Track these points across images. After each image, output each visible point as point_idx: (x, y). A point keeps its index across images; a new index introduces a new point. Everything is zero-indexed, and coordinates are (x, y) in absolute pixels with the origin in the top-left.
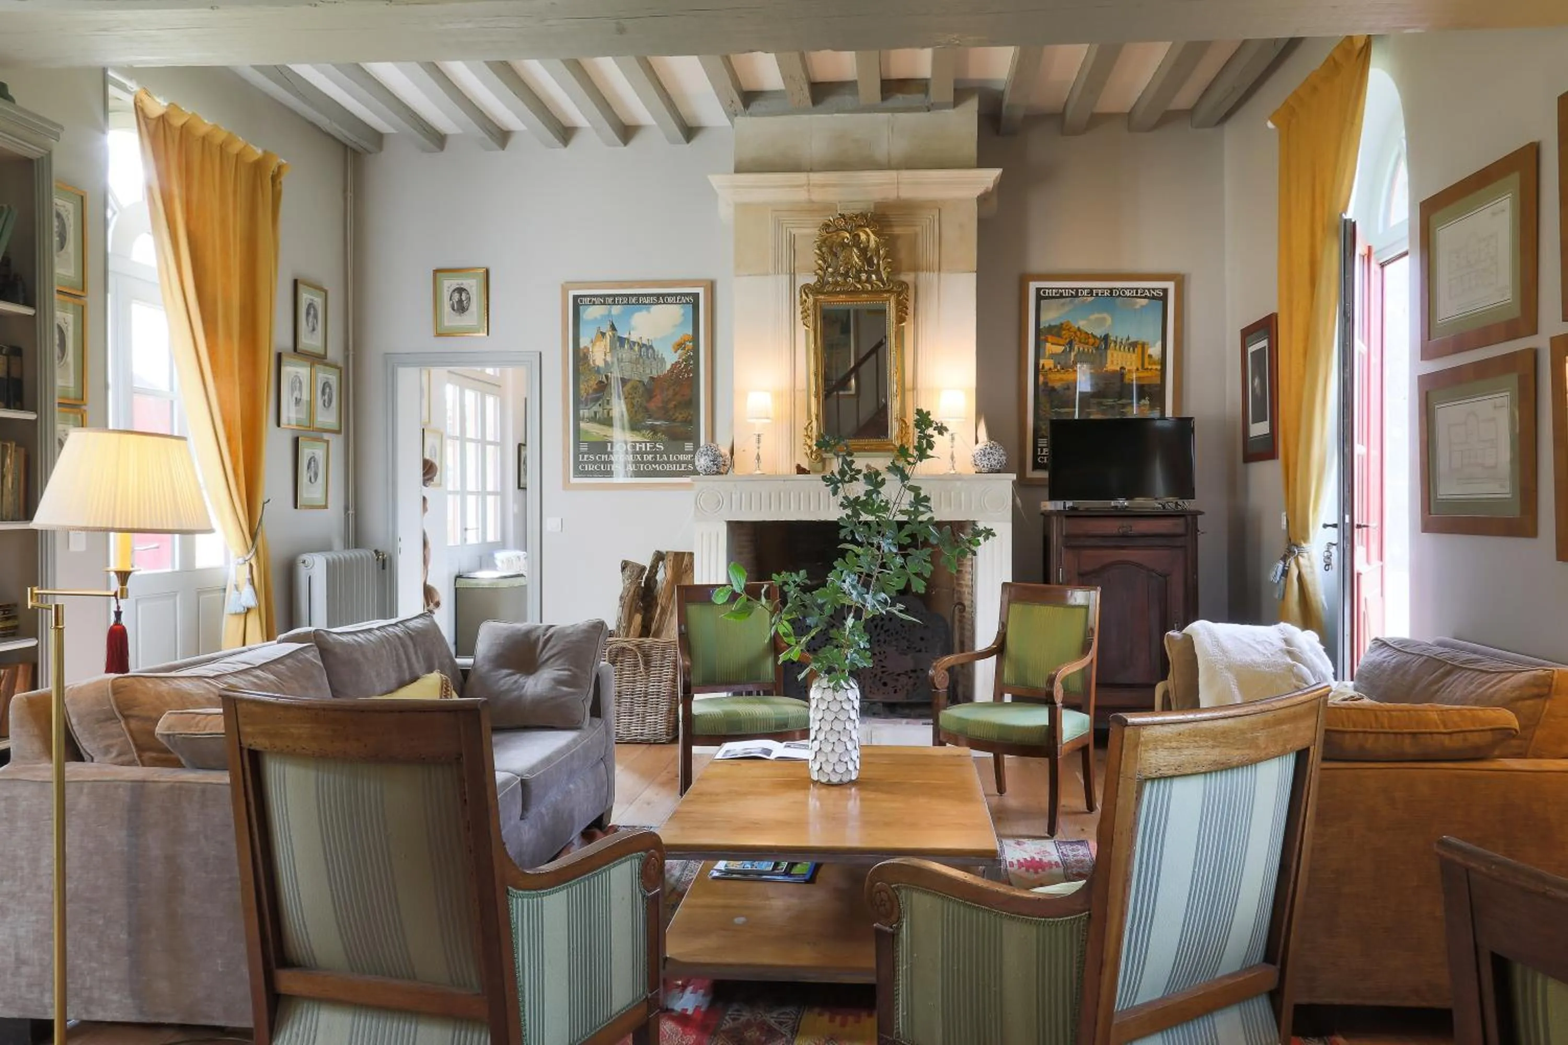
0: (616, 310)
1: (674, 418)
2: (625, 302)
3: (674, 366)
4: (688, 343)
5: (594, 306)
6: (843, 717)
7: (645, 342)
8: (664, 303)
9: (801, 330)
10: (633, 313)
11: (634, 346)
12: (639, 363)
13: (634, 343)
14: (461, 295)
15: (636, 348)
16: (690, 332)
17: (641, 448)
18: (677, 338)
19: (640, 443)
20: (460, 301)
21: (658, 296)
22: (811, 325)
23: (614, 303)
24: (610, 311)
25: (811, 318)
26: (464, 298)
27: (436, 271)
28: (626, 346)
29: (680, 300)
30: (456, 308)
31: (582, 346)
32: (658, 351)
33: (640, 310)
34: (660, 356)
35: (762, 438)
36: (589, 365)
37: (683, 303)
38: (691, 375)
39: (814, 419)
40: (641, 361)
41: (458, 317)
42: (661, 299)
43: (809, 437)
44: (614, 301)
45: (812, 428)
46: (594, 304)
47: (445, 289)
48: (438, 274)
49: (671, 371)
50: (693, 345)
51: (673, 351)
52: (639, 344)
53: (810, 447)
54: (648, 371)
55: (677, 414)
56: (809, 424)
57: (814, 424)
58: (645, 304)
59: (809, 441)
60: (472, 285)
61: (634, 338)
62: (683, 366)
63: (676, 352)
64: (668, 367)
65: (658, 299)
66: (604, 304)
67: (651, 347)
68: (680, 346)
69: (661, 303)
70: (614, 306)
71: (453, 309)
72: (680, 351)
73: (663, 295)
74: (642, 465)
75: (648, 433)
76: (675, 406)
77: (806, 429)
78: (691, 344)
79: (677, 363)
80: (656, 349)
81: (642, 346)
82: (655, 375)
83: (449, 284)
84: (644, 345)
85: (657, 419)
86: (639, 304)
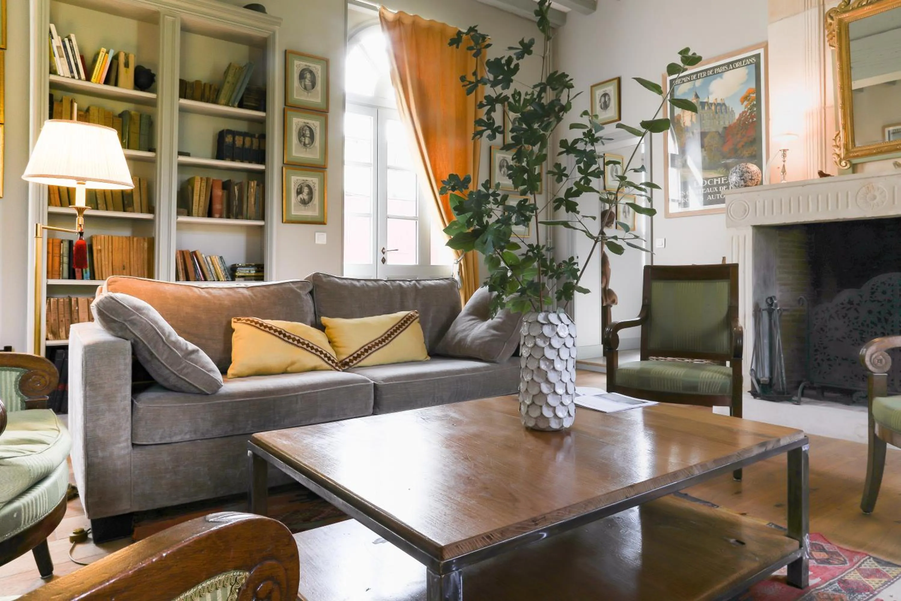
0: (698, 83)
1: (742, 155)
2: (704, 75)
3: (741, 115)
4: (752, 95)
5: (685, 84)
6: (537, 355)
7: (719, 101)
8: (733, 69)
9: (829, 50)
10: (711, 81)
11: (711, 106)
12: (715, 118)
13: (711, 104)
14: (605, 98)
15: (713, 108)
16: (753, 86)
17: (717, 182)
18: (743, 93)
19: (717, 178)
20: (605, 102)
21: (728, 64)
22: (836, 45)
23: (697, 78)
24: (694, 85)
25: (835, 39)
26: (607, 99)
27: (592, 87)
28: (706, 108)
29: (745, 63)
30: (603, 107)
31: (676, 114)
32: (729, 107)
33: (715, 79)
34: (730, 110)
35: (788, 153)
36: (681, 127)
37: (748, 65)
38: (755, 119)
39: (841, 129)
40: (717, 116)
41: (604, 113)
42: (730, 66)
43: (838, 147)
44: (697, 77)
45: (840, 137)
46: (684, 82)
47: (597, 95)
48: (594, 88)
49: (739, 119)
50: (756, 95)
51: (740, 103)
52: (715, 104)
53: (839, 156)
54: (722, 123)
55: (745, 152)
56: (838, 135)
57: (842, 134)
58: (719, 73)
59: (837, 151)
60: (611, 89)
61: (711, 100)
62: (748, 114)
63: (742, 104)
64: (737, 116)
65: (728, 67)
66: (691, 80)
67: (724, 104)
68: (746, 98)
69: (731, 69)
70: (697, 81)
71: (602, 108)
72: (746, 103)
73: (732, 63)
74: (718, 195)
75: (722, 170)
76: (743, 146)
77: (835, 140)
78: (754, 95)
79: (743, 112)
80: (727, 105)
81: (717, 105)
82: (727, 124)
83: (599, 93)
84: (719, 104)
85: (728, 158)
86: (714, 74)
